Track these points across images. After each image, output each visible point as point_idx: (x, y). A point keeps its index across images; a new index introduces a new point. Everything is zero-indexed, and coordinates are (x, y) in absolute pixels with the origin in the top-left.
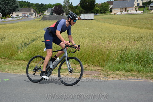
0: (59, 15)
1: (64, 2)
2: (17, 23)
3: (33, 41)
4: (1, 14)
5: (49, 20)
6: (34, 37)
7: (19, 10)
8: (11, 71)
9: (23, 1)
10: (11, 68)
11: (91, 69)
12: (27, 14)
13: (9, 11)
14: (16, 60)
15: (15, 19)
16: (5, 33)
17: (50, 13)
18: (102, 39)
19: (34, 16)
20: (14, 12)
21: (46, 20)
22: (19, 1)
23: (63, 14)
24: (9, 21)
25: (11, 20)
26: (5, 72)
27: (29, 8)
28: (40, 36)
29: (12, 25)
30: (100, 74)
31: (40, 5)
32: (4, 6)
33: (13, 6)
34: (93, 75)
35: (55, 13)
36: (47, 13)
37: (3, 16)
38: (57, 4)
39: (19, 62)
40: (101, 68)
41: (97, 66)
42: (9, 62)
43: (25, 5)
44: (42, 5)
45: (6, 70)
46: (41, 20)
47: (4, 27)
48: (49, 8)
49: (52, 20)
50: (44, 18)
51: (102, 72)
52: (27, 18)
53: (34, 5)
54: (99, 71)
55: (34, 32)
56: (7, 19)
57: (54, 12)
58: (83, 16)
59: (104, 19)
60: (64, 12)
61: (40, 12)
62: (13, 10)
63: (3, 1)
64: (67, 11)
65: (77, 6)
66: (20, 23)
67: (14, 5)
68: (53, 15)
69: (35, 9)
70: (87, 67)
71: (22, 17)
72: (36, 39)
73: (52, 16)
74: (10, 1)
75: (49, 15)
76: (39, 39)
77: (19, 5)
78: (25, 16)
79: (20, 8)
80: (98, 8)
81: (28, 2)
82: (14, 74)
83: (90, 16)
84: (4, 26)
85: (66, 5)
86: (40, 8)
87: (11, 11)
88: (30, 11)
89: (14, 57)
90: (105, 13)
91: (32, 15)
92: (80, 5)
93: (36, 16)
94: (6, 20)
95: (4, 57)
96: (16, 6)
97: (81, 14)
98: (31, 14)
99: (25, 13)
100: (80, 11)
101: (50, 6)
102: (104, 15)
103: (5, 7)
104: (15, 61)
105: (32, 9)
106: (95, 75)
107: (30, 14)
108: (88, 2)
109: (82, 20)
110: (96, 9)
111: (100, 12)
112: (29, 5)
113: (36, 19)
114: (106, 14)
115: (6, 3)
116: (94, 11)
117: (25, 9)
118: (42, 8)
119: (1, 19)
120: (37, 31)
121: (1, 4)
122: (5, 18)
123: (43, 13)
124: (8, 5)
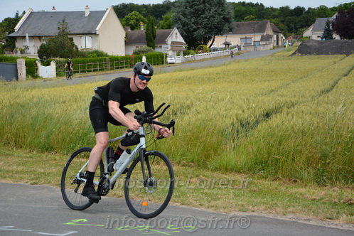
2: (224, 64)
3: (268, 115)
4: (183, 41)
5: (319, 53)
6: (269, 103)
7: (231, 30)
8: (202, 203)
9: (244, 3)
10: (203, 193)
12: (253, 40)
13: (205, 34)
14: (216, 169)
15: (219, 55)
16: (191, 94)
17: (321, 33)
19: (273, 44)
20: (217, 34)
21: (310, 53)
22: (234, 3)
24: (204, 60)
25: (208, 57)
26: (187, 204)
27: (260, 22)
28: (288, 100)
29: (211, 70)
31: (292, 11)
32: (192, 20)
33: (217, 19)
35: (337, 33)
36: (313, 34)
37: (189, 48)
38: (346, 5)
39: (227, 177)
42: (198, 176)
43: (250, 13)
44: (299, 11)
45: (191, 199)
46: (294, 54)
47: (190, 78)
48: (318, 20)
49: (328, 54)
50: (305, 50)
52: (252, 49)
53: (276, 13)
55: (272, 91)
56: (200, 56)
57: (334, 30)
61: (290, 31)
62: (216, 28)
63: (191, 7)
66: (234, 66)
67: (219, 14)
68: (332, 38)
69: (277, 25)
71: (239, 48)
72: (276, 110)
73: (329, 42)
74: (210, 4)
75: (320, 39)
76: (285, 109)
77: (232, 13)
78: (247, 45)
79: (234, 23)
81: (257, 4)
82: (211, 210)
84: (189, 73)
86: (293, 21)
87: (211, 33)
88: (262, 29)
89: (213, 162)
91: (268, 40)
93: (280, 43)
94: (197, 58)
95: (184, 162)
98: (266, 39)
99: (248, 36)
101: (323, 12)
103: (195, 23)
104: (215, 174)
105: (269, 25)
107: (262, 40)
112: (261, 13)
113: (280, 52)
115: (198, 9)
117: (249, 24)
118: (297, 19)
119: (185, 55)
120: (281, 88)
121: (185, 15)
122: (193, 51)
123: (301, 34)
124: (204, 16)
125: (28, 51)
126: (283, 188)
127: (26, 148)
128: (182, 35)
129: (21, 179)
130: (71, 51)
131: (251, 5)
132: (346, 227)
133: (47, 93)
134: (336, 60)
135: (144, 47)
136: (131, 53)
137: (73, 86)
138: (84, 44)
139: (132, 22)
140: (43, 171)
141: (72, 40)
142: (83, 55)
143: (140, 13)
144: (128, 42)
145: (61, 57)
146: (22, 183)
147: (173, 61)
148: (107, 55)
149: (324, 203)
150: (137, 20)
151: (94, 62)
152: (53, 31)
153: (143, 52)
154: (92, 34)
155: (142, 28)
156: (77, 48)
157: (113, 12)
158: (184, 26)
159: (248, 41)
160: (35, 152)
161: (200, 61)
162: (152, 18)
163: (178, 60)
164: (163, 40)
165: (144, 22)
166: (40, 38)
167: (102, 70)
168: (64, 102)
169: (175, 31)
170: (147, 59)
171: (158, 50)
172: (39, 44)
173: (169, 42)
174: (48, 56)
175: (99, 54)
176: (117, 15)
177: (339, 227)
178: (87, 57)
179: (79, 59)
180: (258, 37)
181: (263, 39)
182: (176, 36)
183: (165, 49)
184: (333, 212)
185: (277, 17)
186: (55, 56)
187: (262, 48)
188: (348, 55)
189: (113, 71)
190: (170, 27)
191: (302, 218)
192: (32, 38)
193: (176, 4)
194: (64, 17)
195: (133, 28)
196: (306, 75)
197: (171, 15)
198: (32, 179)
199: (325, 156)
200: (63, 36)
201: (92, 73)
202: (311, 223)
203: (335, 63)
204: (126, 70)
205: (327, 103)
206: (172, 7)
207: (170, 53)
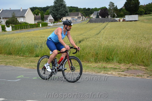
0: (105, 17)
1: (109, 5)
3: (80, 42)
4: (53, 19)
5: (95, 22)
6: (80, 38)
7: (68, 15)
9: (72, 7)
11: (136, 68)
13: (60, 16)
17: (96, 16)
18: (147, 39)
19: (81, 19)
20: (64, 16)
21: (93, 22)
22: (69, 7)
23: (108, 17)
24: (60, 25)
27: (77, 13)
28: (86, 37)
30: (145, 74)
31: (87, 9)
33: (64, 12)
34: (138, 74)
35: (101, 16)
36: (93, 16)
37: (55, 21)
38: (103, 7)
40: (146, 67)
41: (141, 65)
43: (74, 10)
44: (89, 9)
46: (88, 22)
48: (95, 12)
49: (98, 23)
50: (91, 21)
51: (147, 71)
52: (75, 21)
53: (82, 10)
54: (144, 70)
55: (81, 34)
56: (58, 23)
58: (127, 18)
59: (149, 19)
60: (108, 15)
61: (86, 15)
62: (63, 14)
63: (55, 8)
64: (111, 14)
65: (121, 9)
67: (64, 10)
69: (82, 14)
70: (131, 66)
72: (83, 40)
73: (98, 19)
74: (61, 7)
75: (95, 18)
76: (85, 40)
77: (68, 10)
78: (73, 20)
79: (69, 13)
80: (143, 10)
81: (76, 7)
83: (135, 17)
85: (111, 8)
86: (87, 12)
87: (62, 16)
88: (78, 15)
90: (149, 14)
92: (124, 8)
96: (66, 11)
97: (126, 16)
99: (74, 17)
100: (124, 13)
101: (96, 10)
102: (148, 16)
103: (57, 13)
105: (80, 13)
106: (140, 74)
108: (133, 5)
109: (126, 21)
110: (140, 10)
111: (144, 13)
112: (77, 10)
113: (84, 22)
114: (151, 15)
115: (57, 9)
116: (138, 13)
117: (74, 13)
118: (88, 12)
119: (54, 23)
120: (84, 33)
121: (53, 10)
122: (56, 22)
123: (90, 16)
124: (59, 11)
125: (2, 23)
126: (85, 64)
127: (3, 54)
128: (53, 17)
129: (1, 63)
130: (16, 22)
131: (74, 7)
132: (103, 75)
133: (9, 36)
134: (100, 24)
135: (41, 21)
136: (36, 23)
137: (18, 34)
138: (21, 20)
139: (36, 13)
140: (8, 61)
141: (17, 19)
142: (20, 23)
143: (39, 10)
144: (35, 19)
145: (13, 24)
146: (1, 65)
147: (50, 25)
148: (28, 24)
149: (97, 68)
150: (38, 12)
151: (24, 26)
152: (10, 16)
153: (40, 22)
154: (23, 17)
155: (40, 15)
156: (18, 22)
157: (30, 10)
158: (53, 14)
159: (74, 19)
160: (6, 55)
161: (59, 25)
162: (43, 11)
163: (52, 25)
164: (47, 19)
165: (40, 13)
166: (6, 18)
167: (27, 28)
168: (15, 39)
169: (50, 15)
170: (41, 24)
171: (45, 22)
172: (6, 20)
173: (49, 19)
174: (9, 24)
175: (26, 23)
176: (31, 11)
177: (101, 75)
178: (22, 24)
179: (19, 25)
180: (76, 17)
181: (78, 18)
182: (51, 17)
183: (47, 21)
184: (100, 70)
185: (82, 11)
186: (11, 24)
187: (78, 21)
188: (104, 23)
189: (31, 29)
190: (49, 14)
191: (91, 73)
192: (3, 18)
193: (50, 7)
194: (14, 11)
195: (37, 15)
196: (91, 29)
197: (49, 11)
198: (5, 64)
199: (97, 54)
200: (14, 17)
201: (24, 29)
202: (93, 74)
203: (100, 25)
204: (35, 28)
205: (98, 38)
206: (49, 8)
207: (49, 23)
